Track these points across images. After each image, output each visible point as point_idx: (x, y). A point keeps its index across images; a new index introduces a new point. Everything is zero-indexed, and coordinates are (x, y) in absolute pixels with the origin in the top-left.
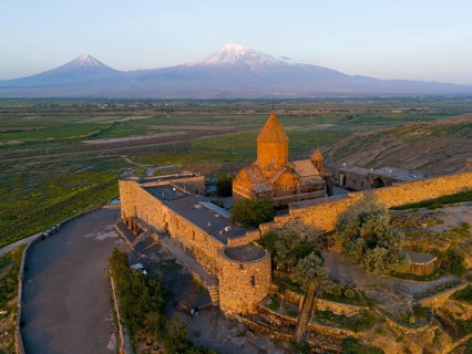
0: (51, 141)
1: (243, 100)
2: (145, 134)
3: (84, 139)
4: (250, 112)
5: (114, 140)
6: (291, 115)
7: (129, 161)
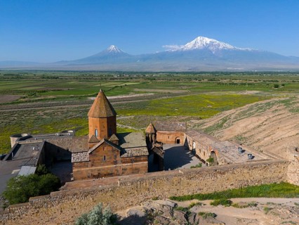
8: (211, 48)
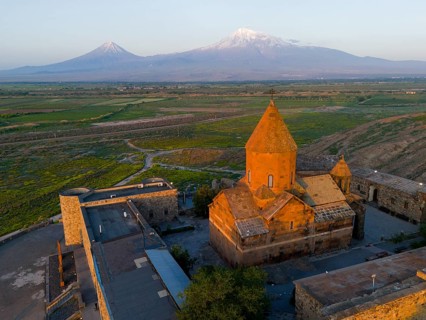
0: (64, 123)
4: (259, 93)
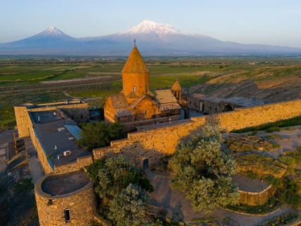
0: (19, 82)
1: (154, 57)
2: (84, 77)
3: (42, 80)
5: (62, 81)
6: (183, 66)
7: (67, 95)
8: (158, 32)
